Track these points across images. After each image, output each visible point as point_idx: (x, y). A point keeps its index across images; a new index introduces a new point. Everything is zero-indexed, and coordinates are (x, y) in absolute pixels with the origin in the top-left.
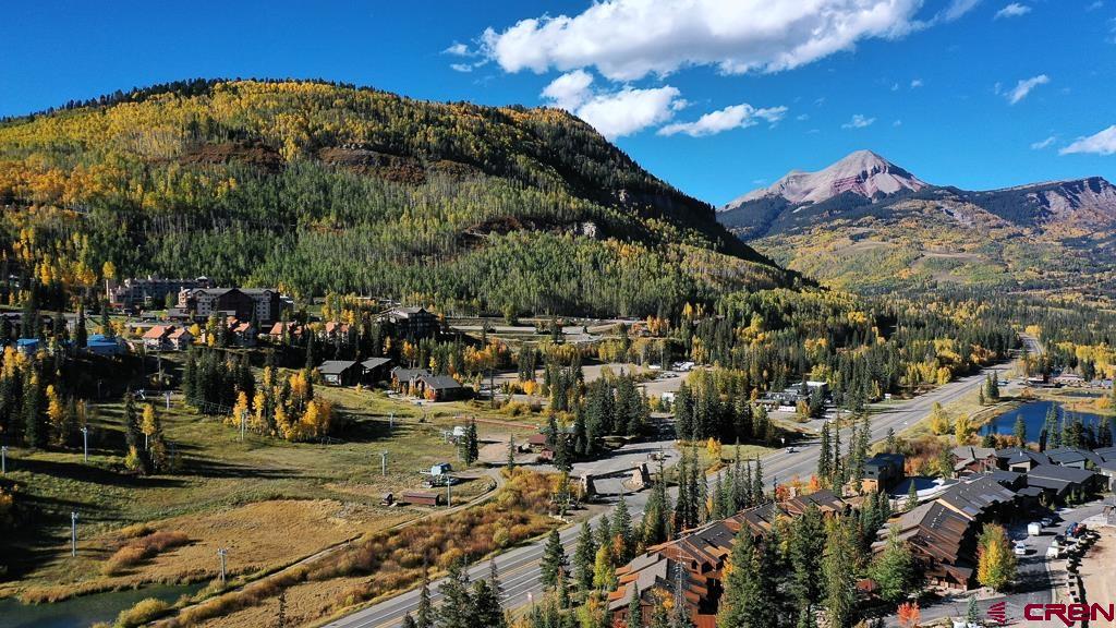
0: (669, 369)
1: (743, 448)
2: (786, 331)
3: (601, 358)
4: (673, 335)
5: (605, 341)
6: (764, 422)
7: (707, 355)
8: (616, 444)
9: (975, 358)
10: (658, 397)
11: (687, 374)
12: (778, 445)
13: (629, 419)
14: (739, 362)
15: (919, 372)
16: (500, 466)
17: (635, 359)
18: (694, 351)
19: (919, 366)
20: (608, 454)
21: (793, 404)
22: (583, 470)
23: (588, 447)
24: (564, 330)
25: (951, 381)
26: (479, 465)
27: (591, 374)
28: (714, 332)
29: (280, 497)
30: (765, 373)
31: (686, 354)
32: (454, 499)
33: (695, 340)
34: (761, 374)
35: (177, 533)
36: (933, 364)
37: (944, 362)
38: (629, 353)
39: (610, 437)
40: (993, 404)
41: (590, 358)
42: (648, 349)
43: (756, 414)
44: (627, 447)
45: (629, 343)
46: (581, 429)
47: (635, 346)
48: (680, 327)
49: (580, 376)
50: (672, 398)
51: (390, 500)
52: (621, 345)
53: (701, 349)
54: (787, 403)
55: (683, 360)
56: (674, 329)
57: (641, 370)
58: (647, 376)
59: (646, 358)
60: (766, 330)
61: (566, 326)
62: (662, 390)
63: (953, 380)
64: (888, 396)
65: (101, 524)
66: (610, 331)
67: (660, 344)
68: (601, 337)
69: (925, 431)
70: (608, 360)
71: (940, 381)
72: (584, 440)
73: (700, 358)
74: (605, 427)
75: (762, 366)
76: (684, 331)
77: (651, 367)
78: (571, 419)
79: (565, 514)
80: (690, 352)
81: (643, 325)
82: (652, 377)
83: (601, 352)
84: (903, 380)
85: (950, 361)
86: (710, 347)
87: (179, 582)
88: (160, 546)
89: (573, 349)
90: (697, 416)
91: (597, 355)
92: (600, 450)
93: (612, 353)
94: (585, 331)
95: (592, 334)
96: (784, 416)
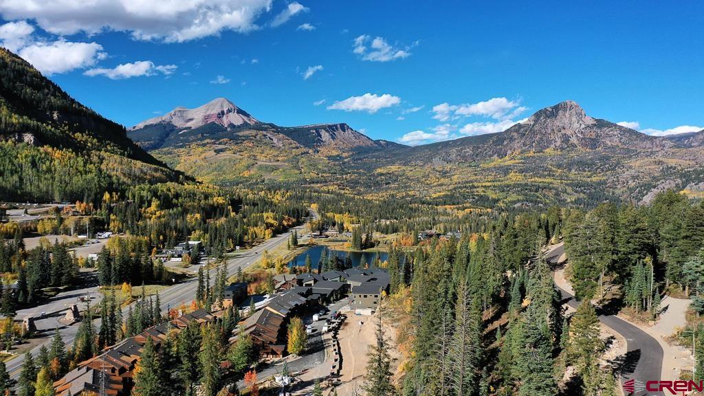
0: (93, 237)
1: (147, 287)
2: (175, 210)
3: (39, 232)
4: (96, 214)
5: (42, 220)
6: (161, 269)
7: (121, 227)
8: (53, 293)
9: (285, 223)
10: (85, 257)
11: (106, 240)
12: (170, 283)
13: (62, 274)
14: (144, 231)
15: (255, 232)
17: (67, 232)
18: (112, 224)
19: (255, 228)
20: (46, 300)
21: (180, 256)
22: (24, 315)
23: (29, 298)
24: (8, 212)
25: (272, 237)
27: (31, 244)
28: (126, 211)
30: (161, 237)
31: (106, 227)
33: (112, 217)
34: (159, 238)
36: (263, 227)
37: (269, 226)
38: (62, 227)
39: (47, 289)
40: (295, 249)
41: (30, 232)
42: (77, 224)
43: (156, 263)
44: (61, 294)
45: (62, 220)
46: (23, 284)
47: (66, 222)
48: (101, 209)
49: (22, 245)
50: (95, 257)
52: (56, 222)
53: (117, 223)
54: (176, 256)
55: (103, 231)
56: (96, 210)
57: (72, 239)
58: (76, 243)
59: (75, 230)
60: (162, 209)
61: (10, 209)
62: (88, 252)
63: (274, 236)
64: (238, 248)
66: (47, 212)
67: (86, 220)
68: (39, 217)
69: (259, 267)
70: (45, 233)
71: (266, 237)
72: (26, 293)
73: (116, 229)
74: (44, 281)
75: (159, 233)
76: (104, 212)
77: (79, 237)
78: (14, 278)
79: (10, 349)
80: (108, 225)
81: (73, 207)
82: (80, 244)
83: (40, 227)
84: (246, 237)
85: (272, 225)
86: (123, 221)
89: (15, 226)
90: (115, 269)
91: (36, 229)
92: (39, 298)
93: (48, 228)
94: (26, 212)
95: (32, 215)
96: (174, 264)
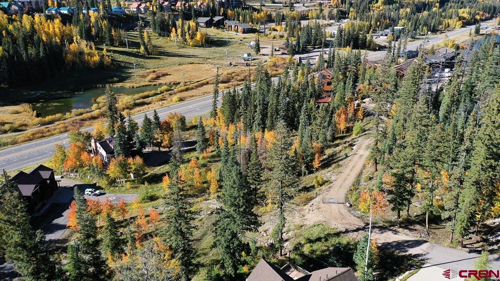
0: (338, 22)
1: (362, 51)
2: (394, 5)
3: (309, 17)
4: (342, 7)
5: (312, 10)
6: (371, 41)
7: (356, 16)
8: (312, 49)
9: (478, 17)
10: (330, 32)
11: (345, 24)
12: (375, 50)
13: (317, 40)
14: (369, 18)
15: (448, 23)
16: (268, 55)
17: (324, 18)
18: (350, 14)
19: (449, 20)
20: (308, 52)
21: (386, 35)
22: (297, 57)
23: (301, 49)
24: (295, 5)
25: (462, 27)
26: (260, 55)
27: (304, 23)
28: (360, 5)
29: (193, 63)
30: (378, 23)
31: (347, 16)
32: (252, 64)
33: (351, 9)
34: (376, 24)
35: (165, 72)
36: (456, 19)
37: (460, 18)
38: (321, 15)
39: (310, 47)
40: (476, 36)
41: (304, 17)
42: (330, 13)
43: (368, 38)
44: (315, 50)
45: (322, 10)
46: (298, 43)
47: (324, 12)
48: (345, 4)
49: (300, 24)
50: (336, 32)
51: (231, 64)
52: (318, 11)
53: (353, 13)
54: (384, 35)
55: (345, 18)
56: (342, 4)
57: (326, 22)
58: (328, 25)
59: (329, 17)
60: (385, 5)
61: (296, 3)
62: (332, 30)
63: (463, 27)
64: (429, 33)
65: (139, 69)
66: (315, 5)
67: (335, 11)
68: (310, 8)
69: (438, 46)
70: (313, 18)
71: (457, 27)
72: (299, 46)
73: (353, 17)
74: (308, 42)
75: (377, 20)
76: (347, 5)
77: (330, 21)
78: (295, 40)
79: (291, 69)
80: (348, 15)
81: (329, 3)
82: (330, 25)
83: (310, 15)
84: (440, 27)
85: (464, 18)
86: (358, 12)
87: (170, 84)
88: (160, 75)
89: (298, 13)
90: (344, 38)
91: (308, 16)
92: (305, 50)
93: (314, 15)
94: (304, 5)
95: (307, 7)
96: (381, 40)
